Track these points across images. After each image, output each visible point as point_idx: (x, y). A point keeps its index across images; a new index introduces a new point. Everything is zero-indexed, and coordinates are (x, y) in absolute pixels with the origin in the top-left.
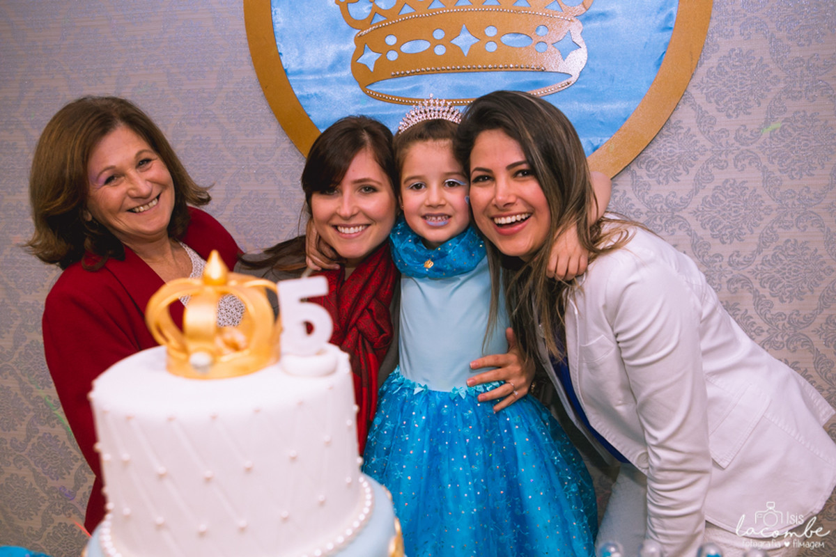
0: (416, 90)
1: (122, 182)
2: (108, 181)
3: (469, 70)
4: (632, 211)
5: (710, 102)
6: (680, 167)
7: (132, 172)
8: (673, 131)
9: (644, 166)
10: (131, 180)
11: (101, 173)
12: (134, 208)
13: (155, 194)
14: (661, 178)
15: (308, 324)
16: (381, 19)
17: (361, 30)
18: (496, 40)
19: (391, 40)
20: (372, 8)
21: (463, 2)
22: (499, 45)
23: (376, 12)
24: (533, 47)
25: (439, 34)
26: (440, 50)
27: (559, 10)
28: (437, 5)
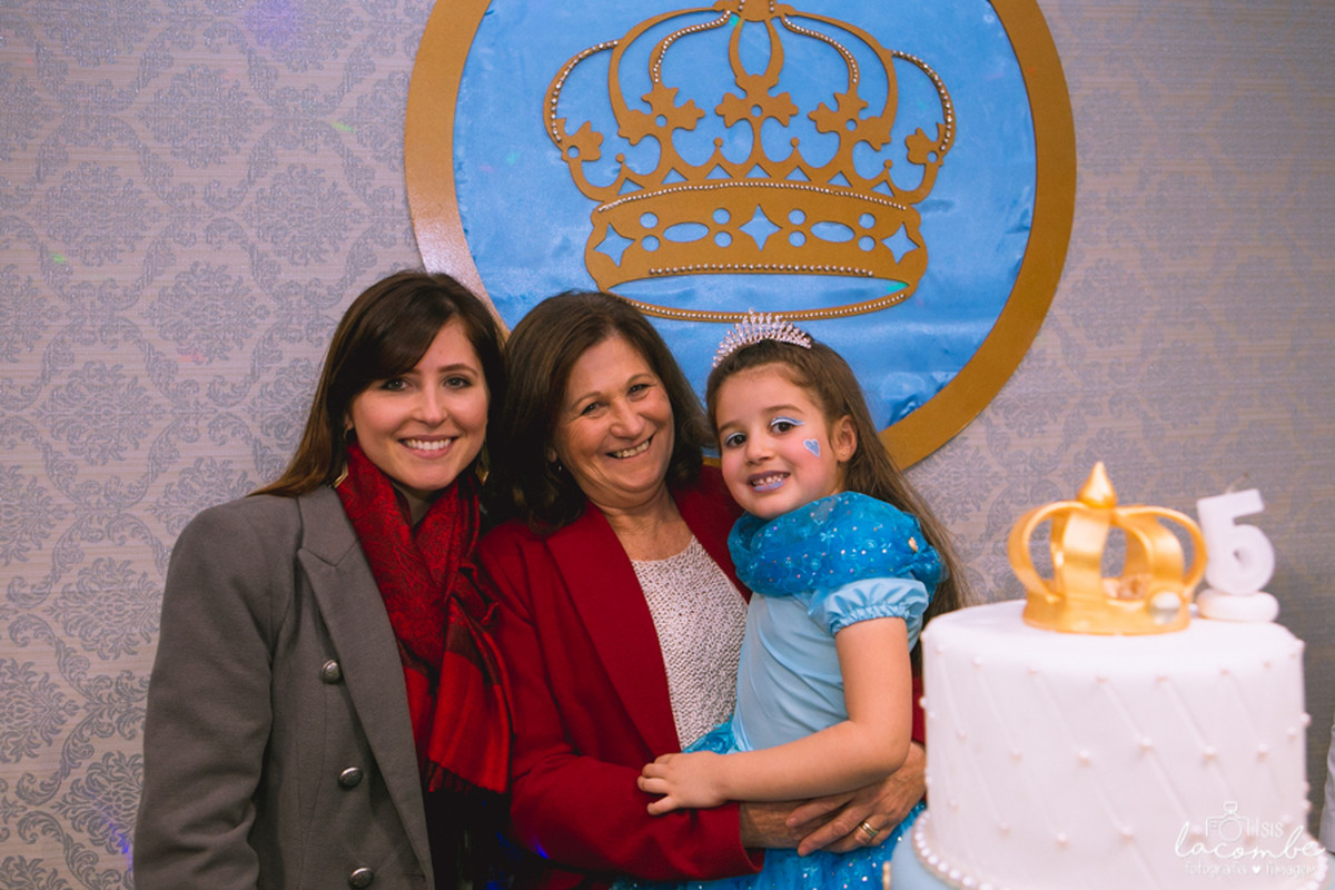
0: (687, 295)
1: (603, 414)
2: (588, 410)
3: (772, 271)
4: (989, 475)
5: (1077, 326)
6: (1047, 413)
7: (621, 402)
8: (1035, 364)
9: (1001, 412)
10: (617, 412)
11: (580, 400)
12: (616, 452)
13: (648, 434)
14: (1023, 429)
15: (1237, 554)
16: (634, 188)
17: (603, 202)
18: (803, 230)
19: (649, 222)
20: (619, 170)
21: (757, 173)
22: (808, 237)
23: (626, 177)
24: (854, 243)
25: (721, 217)
26: (723, 240)
27: (889, 193)
28: (718, 174)
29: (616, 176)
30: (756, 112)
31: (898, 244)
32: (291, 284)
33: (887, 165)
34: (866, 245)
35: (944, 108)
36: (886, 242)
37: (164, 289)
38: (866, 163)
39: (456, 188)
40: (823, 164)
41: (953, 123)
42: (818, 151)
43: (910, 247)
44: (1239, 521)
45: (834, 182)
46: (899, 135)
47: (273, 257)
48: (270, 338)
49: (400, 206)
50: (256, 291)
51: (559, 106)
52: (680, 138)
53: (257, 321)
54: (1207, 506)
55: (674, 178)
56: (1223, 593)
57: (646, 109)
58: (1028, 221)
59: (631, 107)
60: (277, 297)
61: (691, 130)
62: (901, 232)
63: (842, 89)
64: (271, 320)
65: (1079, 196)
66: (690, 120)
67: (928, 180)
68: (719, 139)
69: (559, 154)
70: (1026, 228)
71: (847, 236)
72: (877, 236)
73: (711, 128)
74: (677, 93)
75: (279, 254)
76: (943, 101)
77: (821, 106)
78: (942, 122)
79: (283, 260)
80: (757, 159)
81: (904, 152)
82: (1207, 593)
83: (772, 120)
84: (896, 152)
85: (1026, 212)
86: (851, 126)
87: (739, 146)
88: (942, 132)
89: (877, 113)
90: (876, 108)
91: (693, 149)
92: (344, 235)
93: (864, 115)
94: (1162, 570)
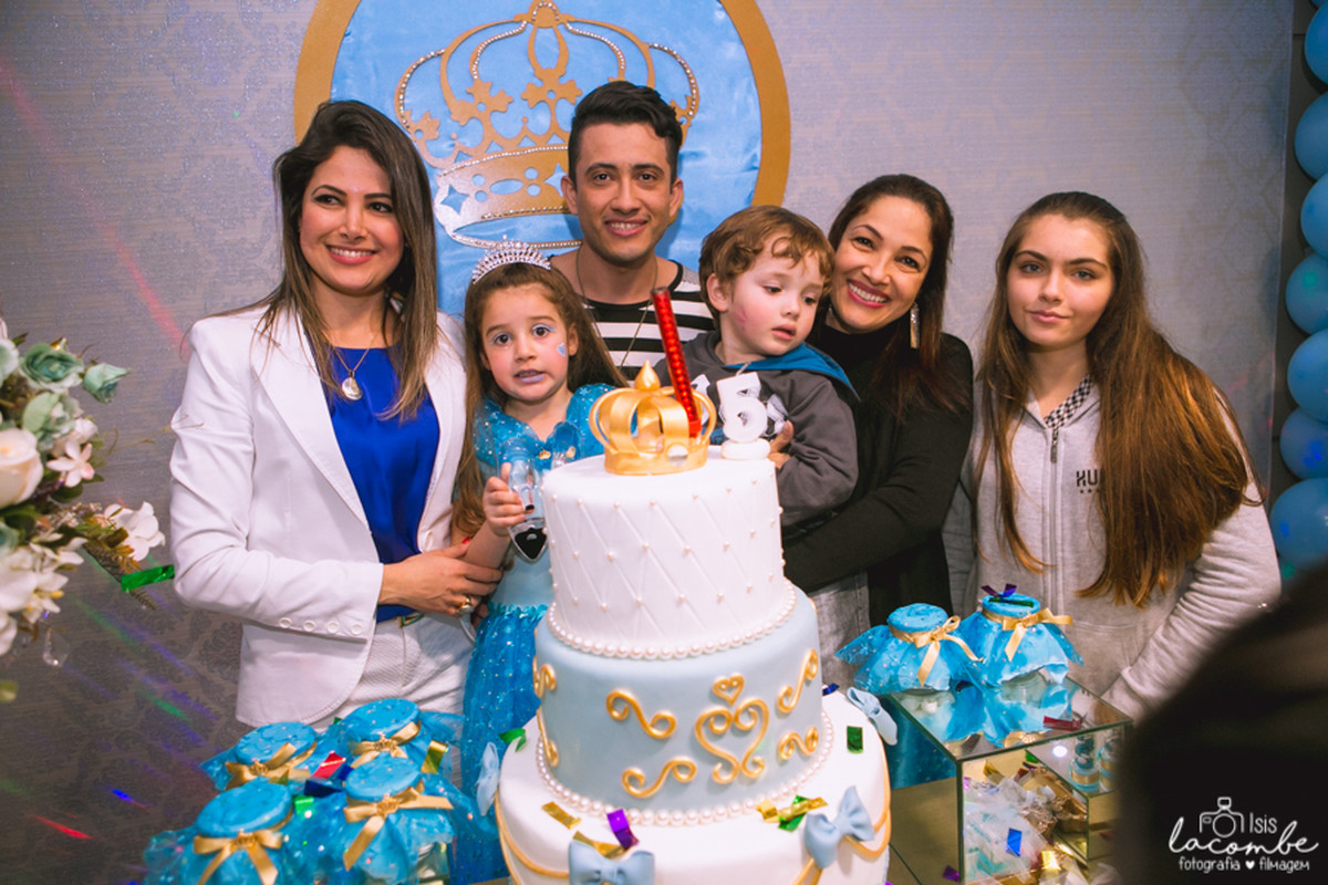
0: (511, 232)
20: (453, 145)
21: (555, 140)
23: (459, 150)
25: (532, 174)
26: (534, 191)
28: (527, 142)
29: (451, 149)
30: (551, 96)
35: (691, 84)
41: (697, 95)
51: (406, 101)
52: (497, 118)
57: (471, 100)
58: (757, 164)
59: (458, 98)
61: (504, 112)
63: (614, 74)
65: (792, 141)
66: (503, 104)
68: (525, 117)
70: (755, 168)
74: (491, 85)
76: (689, 79)
78: (689, 94)
80: (555, 129)
83: (563, 101)
85: (755, 156)
87: (540, 121)
88: (690, 100)
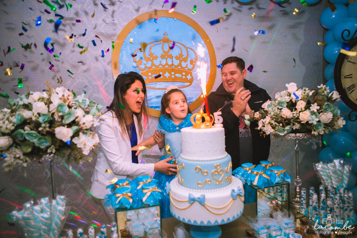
0: (156, 85)
3: (169, 82)
15: (218, 119)
16: (148, 69)
17: (143, 71)
18: (174, 75)
19: (150, 74)
21: (167, 66)
22: (175, 76)
23: (146, 67)
24: (182, 77)
25: (161, 73)
27: (187, 69)
28: (161, 66)
29: (144, 67)
30: (166, 57)
31: (189, 77)
32: (94, 85)
33: (187, 65)
34: (184, 77)
36: (187, 77)
37: (75, 86)
38: (184, 64)
39: (120, 69)
40: (177, 65)
41: (197, 58)
42: (176, 62)
43: (191, 77)
44: (218, 115)
45: (179, 67)
46: (189, 60)
47: (91, 80)
48: (91, 93)
49: (111, 72)
50: (89, 86)
53: (89, 90)
54: (215, 114)
55: (154, 67)
56: (217, 124)
57: (149, 57)
59: (147, 56)
60: (93, 87)
62: (189, 75)
63: (180, 53)
64: (92, 90)
66: (156, 58)
67: (193, 68)
69: (135, 64)
71: (181, 76)
72: (186, 75)
73: (159, 59)
74: (154, 54)
75: (92, 80)
76: (196, 55)
77: (177, 56)
79: (93, 81)
80: (167, 64)
81: (190, 63)
82: (215, 125)
83: (169, 58)
84: (188, 62)
86: (181, 59)
87: (164, 62)
89: (185, 57)
90: (185, 56)
91: (156, 62)
92: (102, 77)
93: (183, 57)
94: (207, 121)
